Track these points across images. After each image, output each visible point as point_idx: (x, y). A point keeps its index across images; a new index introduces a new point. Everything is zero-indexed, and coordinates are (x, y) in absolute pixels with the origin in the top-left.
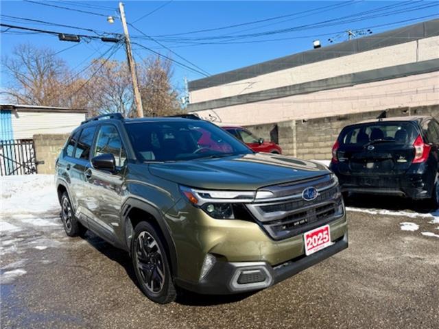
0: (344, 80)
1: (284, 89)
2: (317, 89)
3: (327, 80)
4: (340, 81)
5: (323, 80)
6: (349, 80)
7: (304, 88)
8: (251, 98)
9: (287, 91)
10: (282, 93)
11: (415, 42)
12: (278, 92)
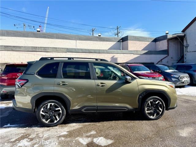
0: (63, 50)
1: (35, 48)
2: (52, 51)
3: (56, 48)
4: (62, 50)
5: (55, 48)
6: (65, 50)
7: (46, 50)
8: (14, 49)
9: (37, 49)
10: (34, 50)
11: (75, 41)
12: (32, 49)
